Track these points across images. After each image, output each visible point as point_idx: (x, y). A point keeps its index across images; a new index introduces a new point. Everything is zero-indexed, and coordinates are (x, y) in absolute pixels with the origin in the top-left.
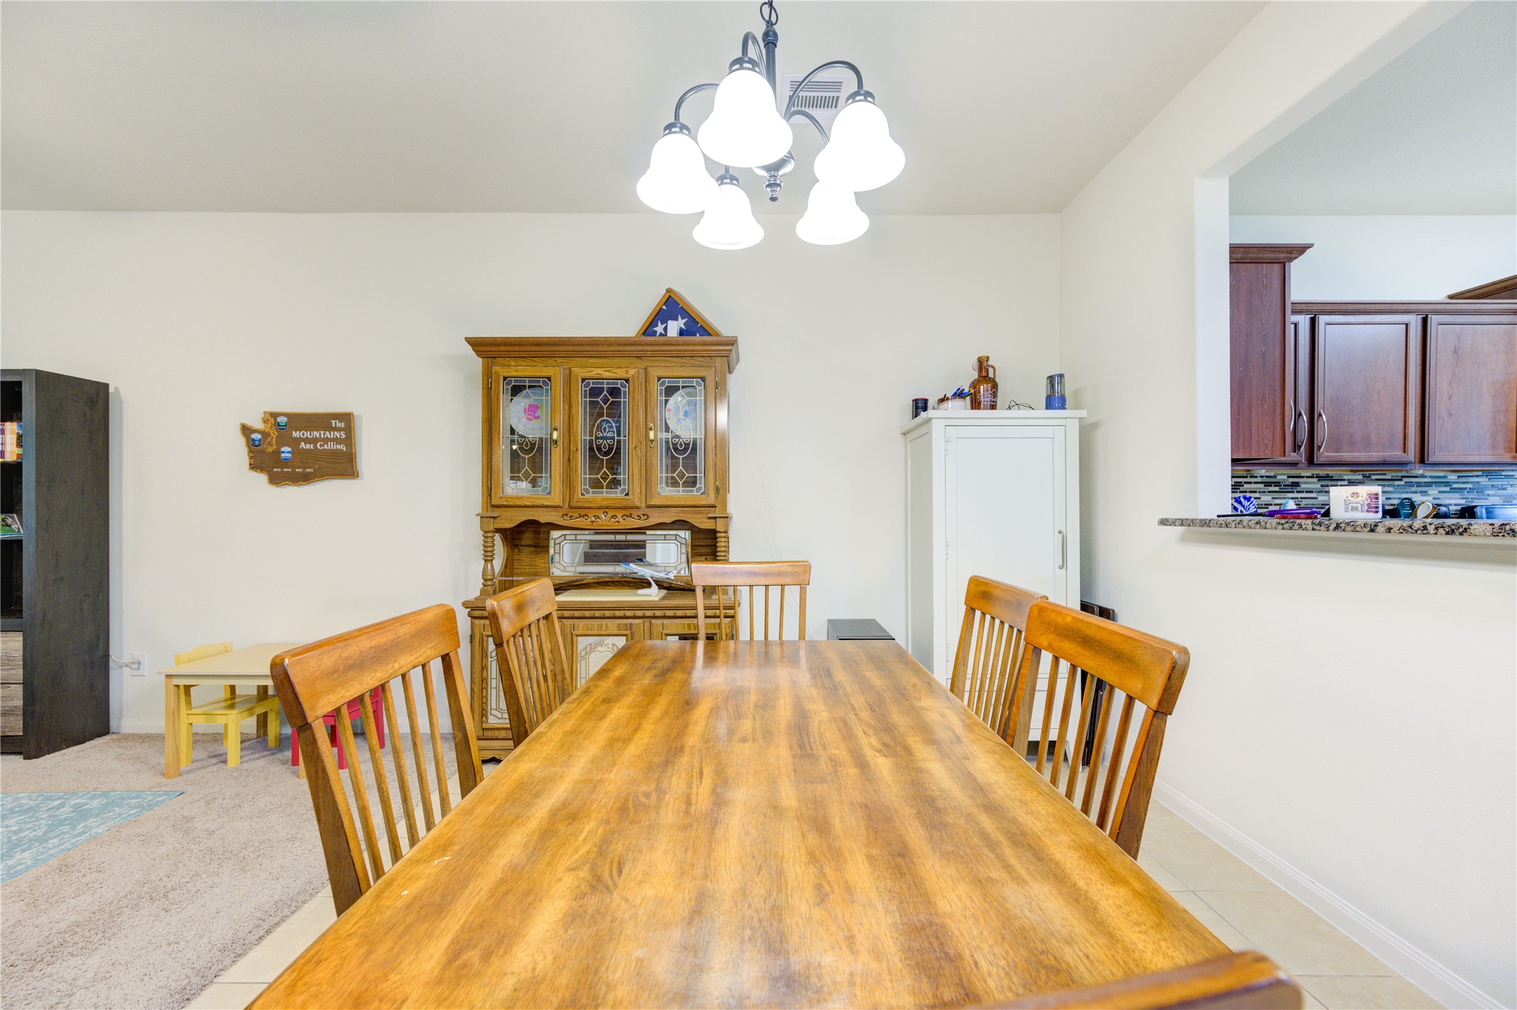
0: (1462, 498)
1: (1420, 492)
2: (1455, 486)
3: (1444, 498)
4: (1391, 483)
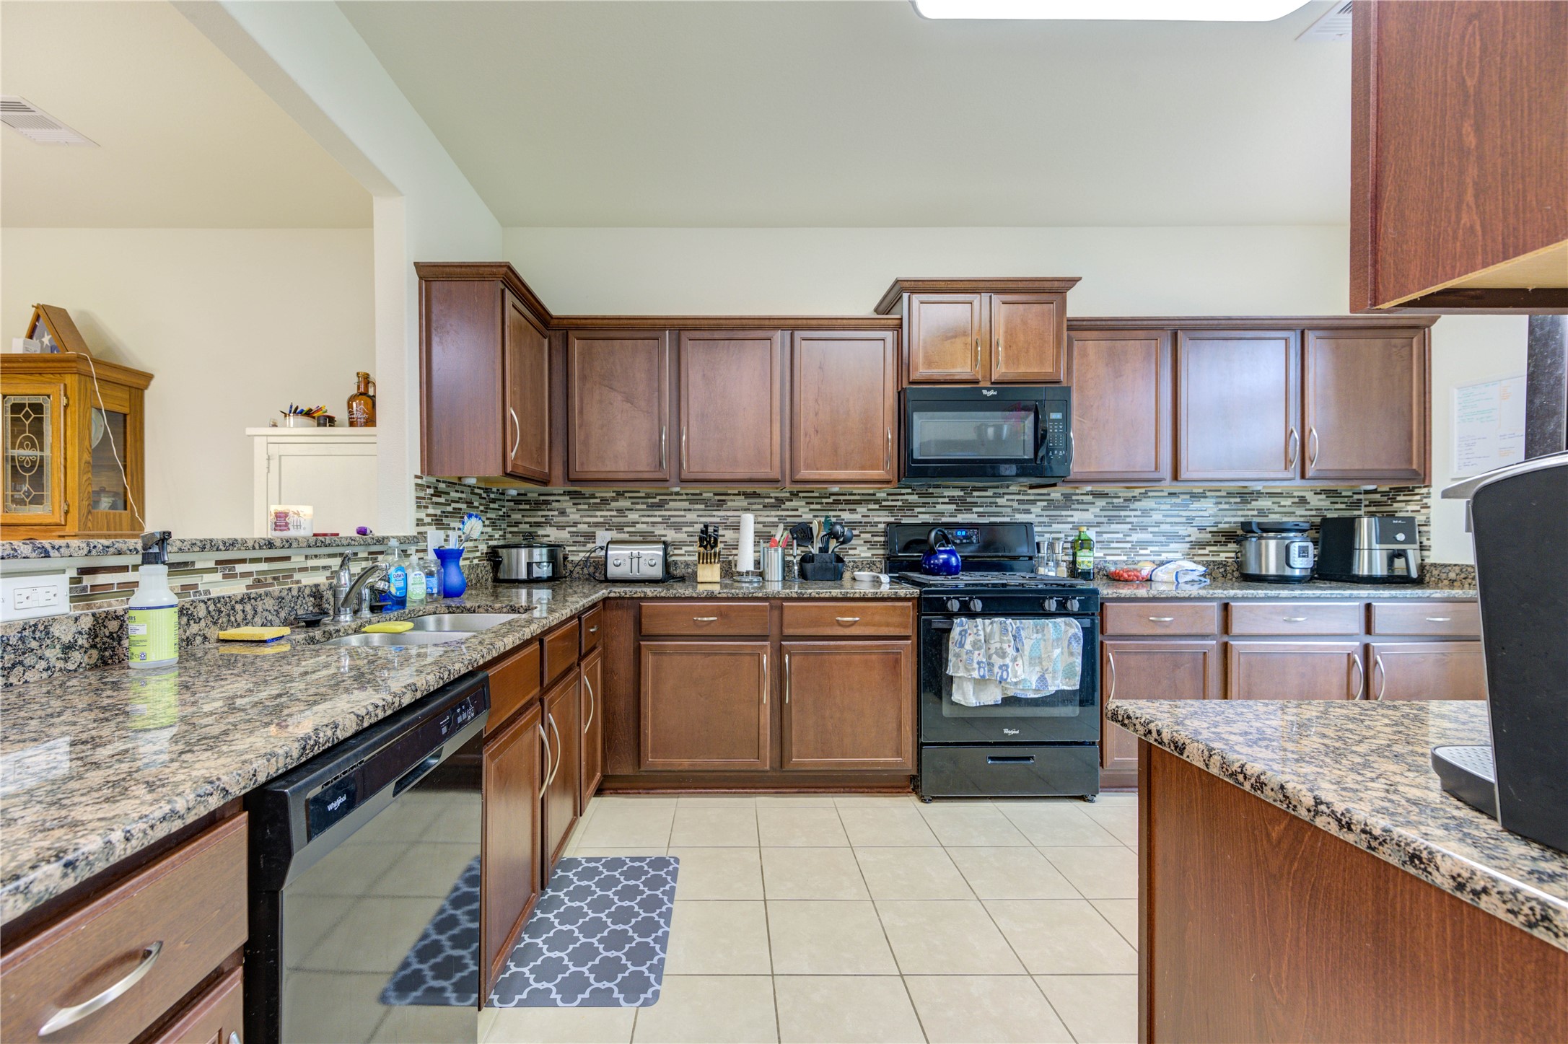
0: (892, 516)
2: (884, 503)
3: (873, 516)
4: (819, 500)
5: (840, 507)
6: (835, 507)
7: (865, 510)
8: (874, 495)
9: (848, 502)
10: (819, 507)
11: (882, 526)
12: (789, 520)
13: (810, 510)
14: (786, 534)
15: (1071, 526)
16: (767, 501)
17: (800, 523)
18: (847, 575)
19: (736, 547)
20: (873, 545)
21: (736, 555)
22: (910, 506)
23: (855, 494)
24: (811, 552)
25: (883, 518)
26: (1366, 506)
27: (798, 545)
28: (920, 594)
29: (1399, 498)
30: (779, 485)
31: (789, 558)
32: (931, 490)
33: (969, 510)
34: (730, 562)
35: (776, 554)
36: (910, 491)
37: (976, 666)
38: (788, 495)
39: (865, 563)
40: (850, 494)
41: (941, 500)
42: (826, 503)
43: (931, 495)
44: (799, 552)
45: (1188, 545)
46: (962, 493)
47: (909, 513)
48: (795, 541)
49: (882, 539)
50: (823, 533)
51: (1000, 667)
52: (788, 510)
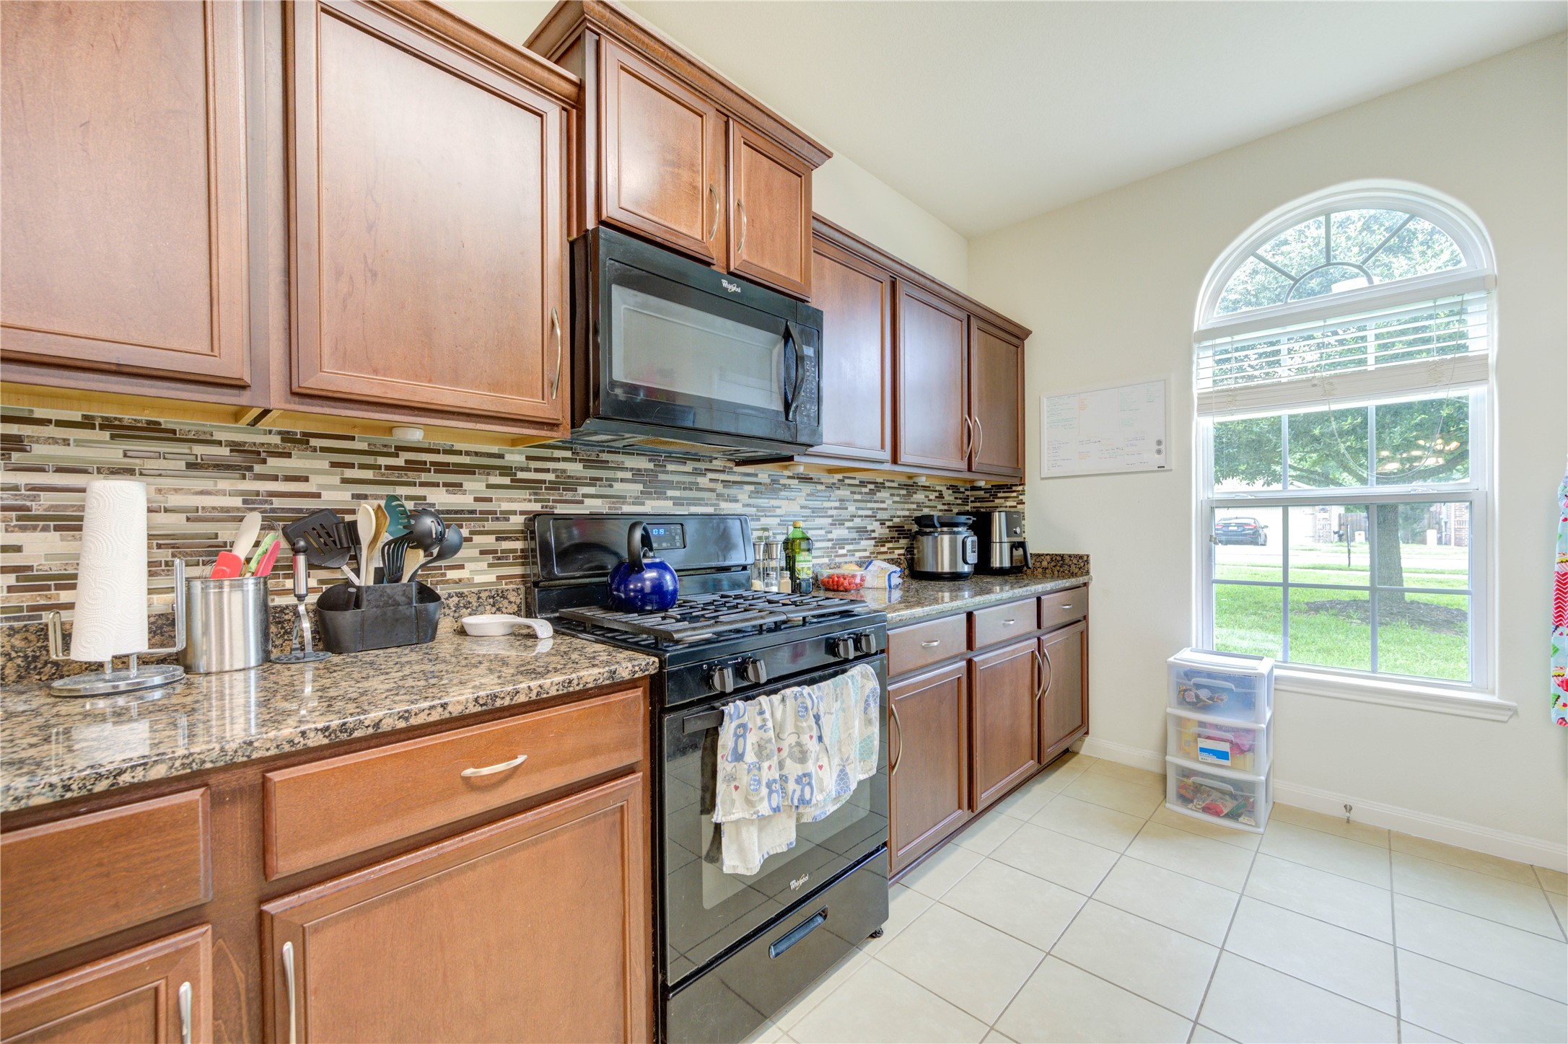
0: (536, 501)
1: (445, 485)
2: (521, 475)
3: (498, 500)
4: (369, 460)
5: (424, 477)
6: (412, 476)
7: (482, 486)
8: (501, 456)
9: (442, 468)
10: (369, 474)
11: (517, 521)
12: (278, 503)
13: (344, 481)
14: (269, 540)
15: (777, 520)
16: (199, 450)
17: (313, 513)
18: (445, 625)
19: (68, 581)
20: (498, 558)
21: (70, 606)
22: (566, 483)
23: (459, 453)
24: (348, 583)
25: (518, 505)
26: (972, 502)
27: (310, 566)
28: (661, 666)
29: (999, 495)
30: (243, 399)
31: (279, 601)
32: (604, 456)
33: (661, 495)
34: (43, 632)
35: (237, 596)
36: (568, 454)
37: (764, 791)
38: (276, 440)
39: (484, 595)
40: (447, 452)
41: (620, 475)
42: (388, 468)
43: (603, 465)
44: (313, 583)
45: (873, 542)
46: (651, 466)
47: (568, 495)
48: (301, 559)
49: (518, 545)
50: (386, 537)
51: (798, 781)
52: (275, 478)
